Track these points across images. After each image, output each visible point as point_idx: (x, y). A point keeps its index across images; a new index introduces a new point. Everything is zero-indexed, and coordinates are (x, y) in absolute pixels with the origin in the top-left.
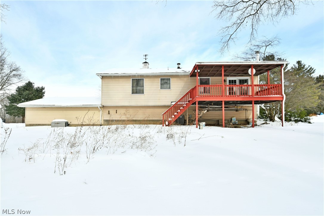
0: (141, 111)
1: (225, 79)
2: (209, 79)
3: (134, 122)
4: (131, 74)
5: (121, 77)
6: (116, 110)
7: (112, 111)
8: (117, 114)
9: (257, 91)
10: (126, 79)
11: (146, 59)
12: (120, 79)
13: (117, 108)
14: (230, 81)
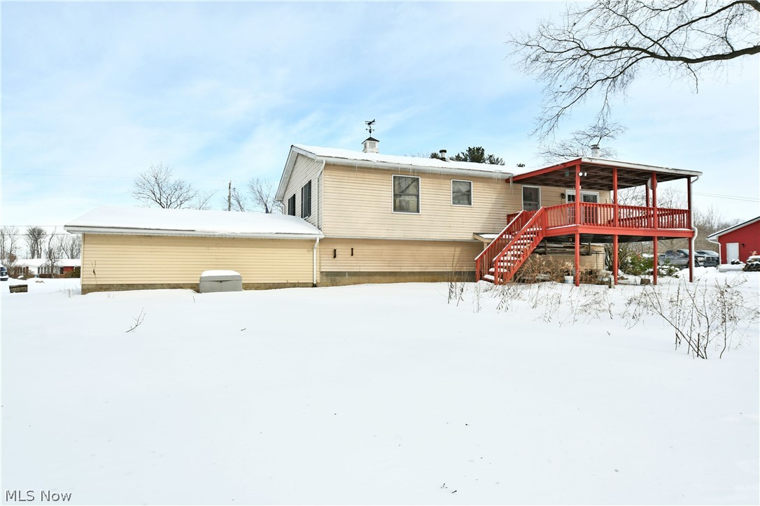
0: (407, 251)
1: (562, 192)
2: (537, 189)
3: (393, 278)
4: (399, 166)
5: (375, 169)
6: (352, 249)
7: (343, 251)
8: (352, 258)
9: (609, 219)
10: (382, 176)
11: (370, 132)
12: (367, 174)
13: (353, 243)
14: (569, 196)
